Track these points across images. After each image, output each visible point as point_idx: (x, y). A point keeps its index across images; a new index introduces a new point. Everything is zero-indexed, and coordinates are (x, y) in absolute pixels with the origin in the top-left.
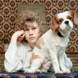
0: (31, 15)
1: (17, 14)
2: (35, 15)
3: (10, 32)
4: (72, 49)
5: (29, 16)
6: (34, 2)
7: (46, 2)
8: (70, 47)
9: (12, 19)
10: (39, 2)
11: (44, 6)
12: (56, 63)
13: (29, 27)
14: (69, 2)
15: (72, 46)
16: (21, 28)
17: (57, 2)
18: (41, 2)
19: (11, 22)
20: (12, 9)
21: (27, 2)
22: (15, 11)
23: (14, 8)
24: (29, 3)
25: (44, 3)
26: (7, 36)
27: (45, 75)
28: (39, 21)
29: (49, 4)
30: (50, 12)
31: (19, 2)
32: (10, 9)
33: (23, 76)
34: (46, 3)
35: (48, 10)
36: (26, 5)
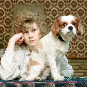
0: (30, 16)
1: (13, 16)
2: (34, 16)
3: (5, 36)
4: (74, 53)
5: (28, 17)
6: (32, 2)
7: (45, 2)
8: (72, 52)
9: (8, 21)
10: (37, 2)
11: (43, 7)
12: (55, 69)
13: (28, 28)
14: (70, 2)
15: (73, 51)
16: (19, 30)
17: (56, 2)
18: (39, 2)
19: (6, 24)
20: (8, 11)
21: (24, 2)
22: (11, 12)
23: (9, 9)
24: (27, 3)
25: (42, 3)
26: (2, 41)
27: (43, 82)
28: (39, 21)
29: (49, 4)
30: (49, 13)
31: (14, 2)
32: (5, 10)
33: (19, 84)
34: (45, 4)
35: (48, 11)
36: (23, 5)
